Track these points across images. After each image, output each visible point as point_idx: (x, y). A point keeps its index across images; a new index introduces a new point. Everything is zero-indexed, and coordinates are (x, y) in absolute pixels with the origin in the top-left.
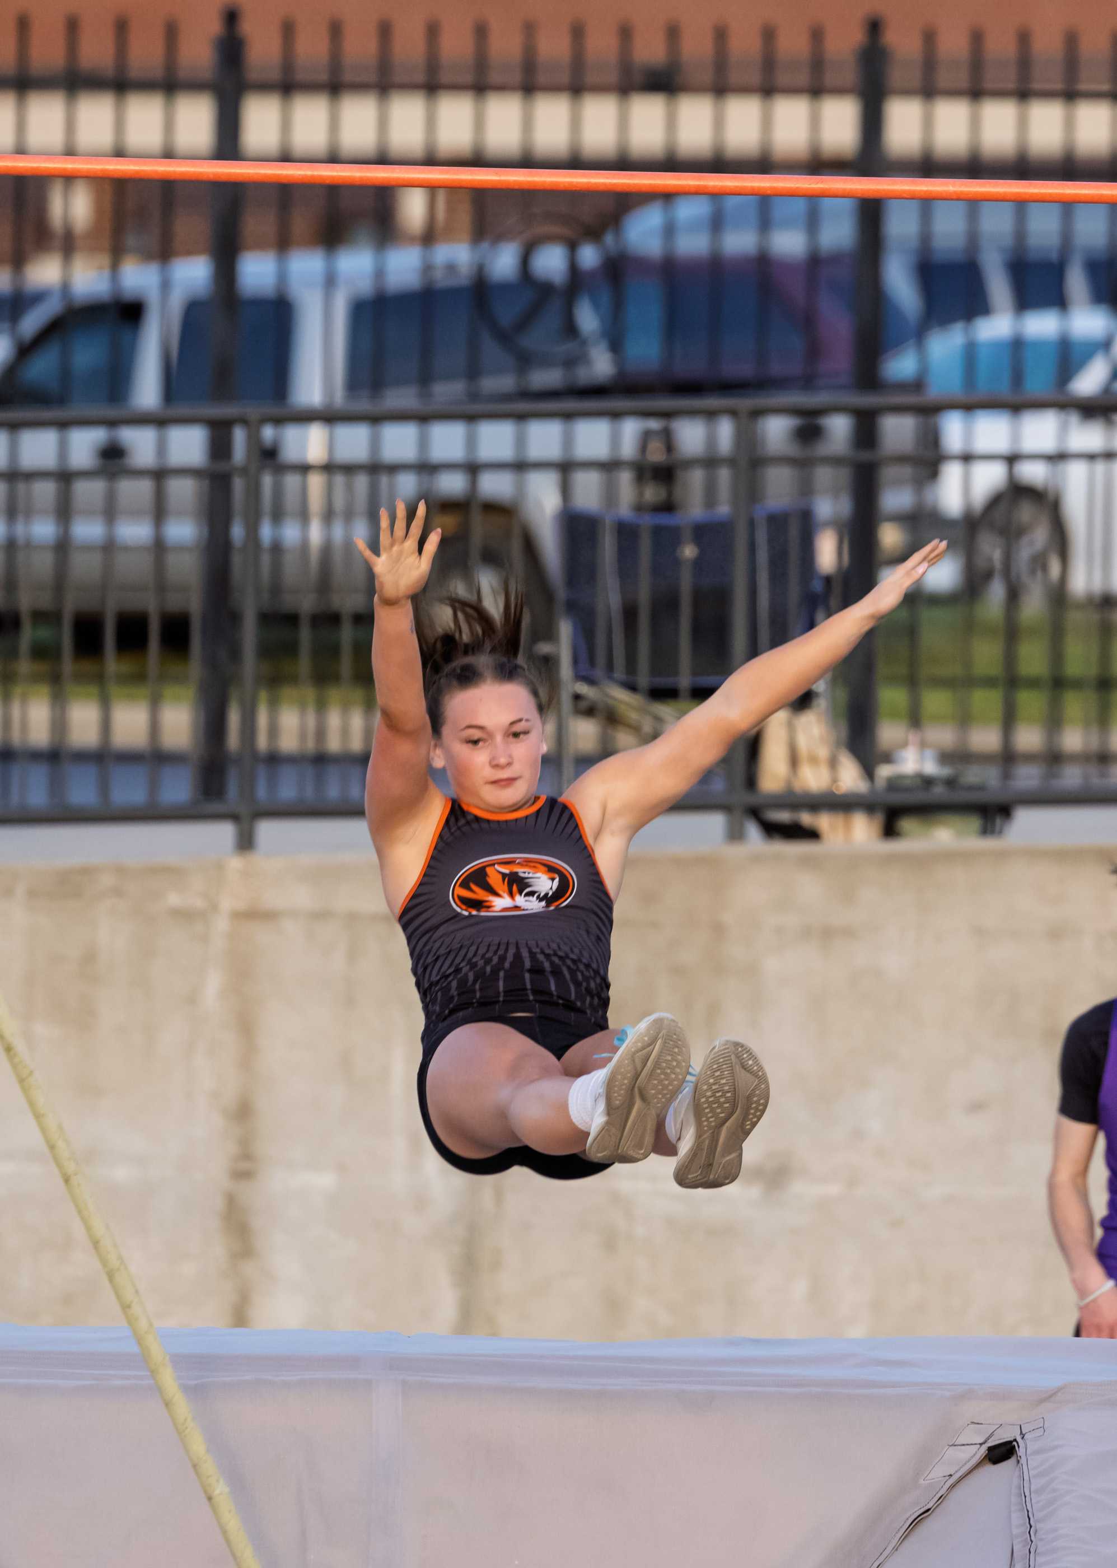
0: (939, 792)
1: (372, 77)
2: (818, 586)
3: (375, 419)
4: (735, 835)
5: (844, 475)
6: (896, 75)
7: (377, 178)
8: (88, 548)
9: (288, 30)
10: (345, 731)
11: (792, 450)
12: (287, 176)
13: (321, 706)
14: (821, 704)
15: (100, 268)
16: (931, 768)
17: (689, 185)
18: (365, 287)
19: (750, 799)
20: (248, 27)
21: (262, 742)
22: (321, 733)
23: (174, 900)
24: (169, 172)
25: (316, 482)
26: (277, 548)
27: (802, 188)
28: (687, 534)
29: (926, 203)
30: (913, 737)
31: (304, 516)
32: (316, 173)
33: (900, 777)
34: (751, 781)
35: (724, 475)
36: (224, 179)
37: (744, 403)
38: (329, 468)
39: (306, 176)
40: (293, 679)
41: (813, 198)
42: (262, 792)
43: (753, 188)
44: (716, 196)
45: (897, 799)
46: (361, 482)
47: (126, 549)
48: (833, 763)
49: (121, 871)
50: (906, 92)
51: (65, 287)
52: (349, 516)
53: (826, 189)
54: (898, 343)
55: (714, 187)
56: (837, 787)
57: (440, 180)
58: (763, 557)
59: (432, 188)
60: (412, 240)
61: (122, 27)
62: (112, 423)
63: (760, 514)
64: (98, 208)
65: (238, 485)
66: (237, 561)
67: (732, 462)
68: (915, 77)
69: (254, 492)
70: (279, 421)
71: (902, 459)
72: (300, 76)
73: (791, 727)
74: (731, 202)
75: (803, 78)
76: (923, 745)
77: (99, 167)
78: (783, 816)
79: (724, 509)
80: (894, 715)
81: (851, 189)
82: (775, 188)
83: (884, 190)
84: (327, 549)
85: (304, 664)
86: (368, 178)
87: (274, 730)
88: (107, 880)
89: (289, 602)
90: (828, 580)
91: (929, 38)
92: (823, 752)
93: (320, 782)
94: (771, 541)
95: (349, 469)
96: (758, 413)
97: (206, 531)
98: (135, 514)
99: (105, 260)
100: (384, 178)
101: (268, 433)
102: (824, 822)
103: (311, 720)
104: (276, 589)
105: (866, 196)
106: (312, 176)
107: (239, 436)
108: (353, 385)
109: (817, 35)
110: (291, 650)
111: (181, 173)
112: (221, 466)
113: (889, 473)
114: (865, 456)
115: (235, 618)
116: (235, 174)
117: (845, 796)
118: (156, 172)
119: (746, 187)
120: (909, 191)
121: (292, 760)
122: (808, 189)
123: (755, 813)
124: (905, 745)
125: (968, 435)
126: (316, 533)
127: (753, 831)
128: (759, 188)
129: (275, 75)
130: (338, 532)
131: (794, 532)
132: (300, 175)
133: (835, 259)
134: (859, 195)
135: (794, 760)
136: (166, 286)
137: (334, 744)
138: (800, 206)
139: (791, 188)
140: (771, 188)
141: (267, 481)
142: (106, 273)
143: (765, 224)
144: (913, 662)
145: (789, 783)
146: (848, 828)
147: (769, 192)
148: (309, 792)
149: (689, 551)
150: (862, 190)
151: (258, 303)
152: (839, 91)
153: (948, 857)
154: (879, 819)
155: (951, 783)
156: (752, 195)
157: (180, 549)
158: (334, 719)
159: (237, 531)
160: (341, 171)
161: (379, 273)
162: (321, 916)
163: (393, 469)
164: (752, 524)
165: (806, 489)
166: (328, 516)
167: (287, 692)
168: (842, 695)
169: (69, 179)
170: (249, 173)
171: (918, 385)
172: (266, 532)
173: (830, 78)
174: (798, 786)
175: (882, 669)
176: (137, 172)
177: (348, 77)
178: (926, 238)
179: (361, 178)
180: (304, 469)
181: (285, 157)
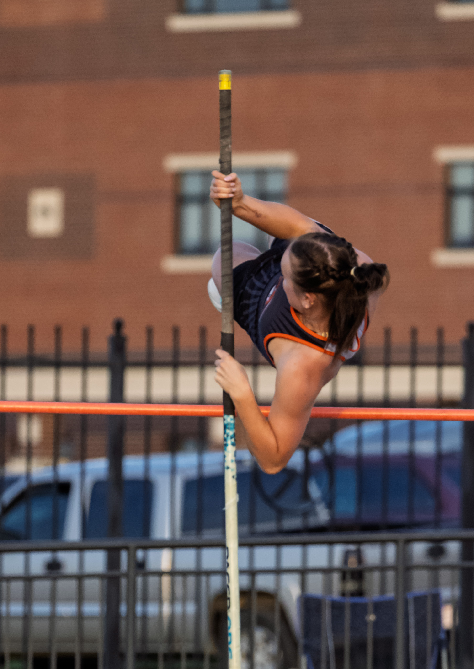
1: (196, 359)
2: (443, 636)
3: (199, 547)
5: (457, 574)
7: (200, 412)
8: (41, 618)
9: (150, 332)
11: (429, 562)
12: (150, 411)
15: (47, 464)
17: (372, 415)
18: (193, 473)
20: (127, 331)
25: (166, 580)
26: (145, 617)
27: (434, 416)
28: (371, 608)
31: (160, 601)
32: (167, 410)
35: (390, 575)
37: (402, 536)
38: (173, 573)
39: (162, 411)
41: (439, 421)
43: (407, 416)
44: (385, 420)
46: (191, 580)
47: (62, 618)
51: (28, 475)
52: (184, 600)
53: (446, 416)
55: (386, 415)
58: (412, 620)
61: (58, 331)
62: (54, 550)
63: (410, 597)
64: (45, 431)
65: (124, 582)
66: (123, 624)
67: (395, 568)
69: (132, 586)
70: (146, 548)
72: (156, 358)
74: (393, 424)
75: (433, 357)
77: (47, 407)
79: (390, 594)
82: (419, 416)
84: (172, 616)
86: (195, 412)
89: (151, 648)
90: (448, 632)
94: (416, 612)
95: (184, 574)
96: (409, 541)
97: (105, 609)
98: (67, 600)
99: (50, 461)
100: (204, 412)
101: (140, 554)
104: (144, 640)
106: (165, 412)
107: (124, 555)
108: (185, 528)
109: (440, 333)
111: (92, 410)
112: (114, 573)
114: (468, 564)
115: (122, 656)
116: (122, 411)
118: (79, 410)
119: (404, 415)
122: (436, 416)
126: (166, 609)
128: (411, 416)
129: (143, 358)
130: (178, 608)
131: (429, 605)
132: (158, 411)
133: (451, 455)
136: (83, 473)
138: (432, 426)
140: (417, 416)
141: (139, 580)
142: (50, 467)
143: (412, 438)
147: (415, 418)
149: (372, 618)
151: (134, 482)
152: (452, 364)
156: (407, 420)
157: (92, 618)
159: (123, 609)
160: (180, 408)
161: (200, 466)
163: (209, 573)
164: (406, 602)
165: (436, 583)
166: (173, 600)
169: (30, 414)
170: (129, 410)
172: (139, 609)
173: (447, 357)
177: (182, 359)
179: (192, 413)
180: (160, 574)
181: (149, 401)
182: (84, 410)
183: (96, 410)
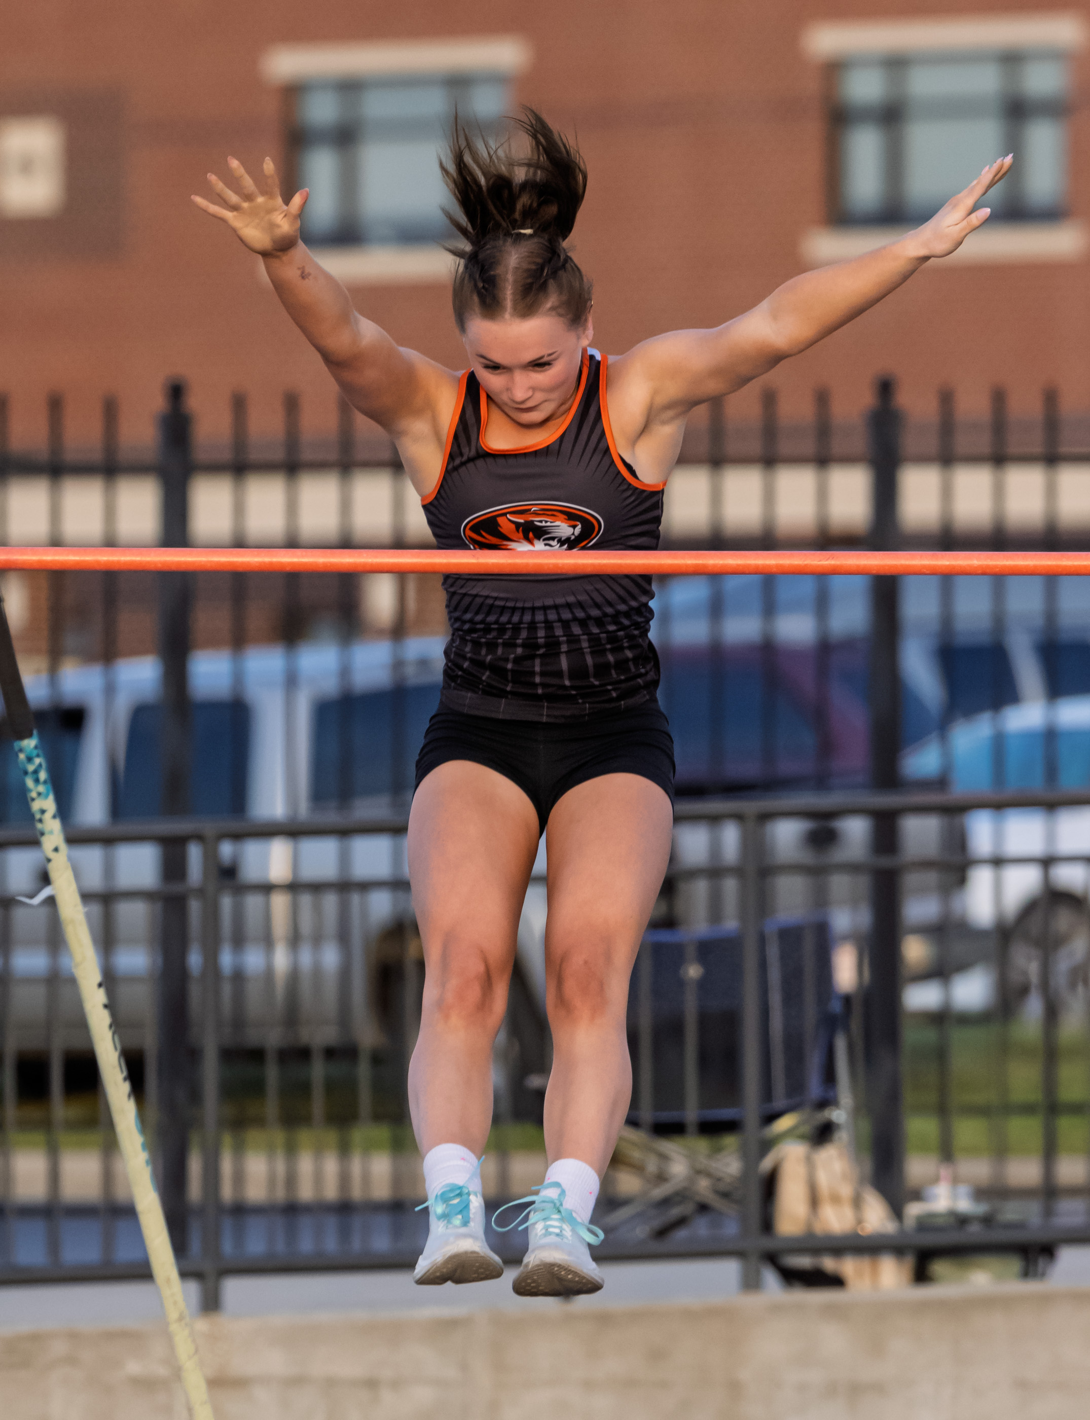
0: (975, 1231)
1: (333, 456)
2: (836, 1007)
3: (344, 833)
4: (751, 1283)
5: (863, 883)
6: (910, 442)
7: (342, 564)
8: (30, 980)
9: (239, 404)
10: (318, 1178)
11: (806, 857)
12: (243, 563)
13: (291, 1150)
14: (843, 1136)
16: (965, 1205)
17: (687, 565)
18: (330, 686)
19: (767, 1243)
20: (195, 402)
21: (227, 1192)
22: (291, 1180)
23: (134, 1367)
24: (113, 562)
25: (280, 903)
26: (239, 977)
27: (811, 565)
28: (691, 952)
29: (947, 578)
30: (945, 1171)
31: (268, 942)
32: (275, 560)
33: (932, 1215)
34: (767, 1224)
35: (730, 885)
36: (174, 568)
37: (751, 806)
38: (294, 887)
39: (264, 563)
40: (260, 1122)
41: (822, 576)
42: (227, 1247)
43: (757, 566)
44: (715, 576)
45: (930, 1240)
46: (330, 901)
48: (857, 1202)
49: (74, 1336)
50: (923, 459)
52: (317, 940)
53: (838, 566)
54: (918, 738)
55: (714, 565)
56: (862, 1229)
57: (412, 564)
58: (775, 975)
59: (401, 574)
60: (380, 633)
61: (55, 405)
63: (771, 927)
64: (33, 605)
65: (195, 907)
66: (195, 993)
67: (738, 871)
68: (931, 444)
69: (212, 915)
70: (238, 837)
71: (926, 865)
72: (254, 456)
73: (810, 1163)
74: (731, 584)
75: (808, 446)
76: (955, 1181)
77: (35, 558)
78: (803, 1262)
79: (731, 924)
80: (924, 1148)
81: (865, 565)
82: (781, 565)
83: (902, 565)
84: (294, 976)
85: (271, 1106)
86: (332, 564)
87: (239, 1178)
88: (59, 1348)
89: (252, 1037)
90: (847, 999)
91: (946, 398)
92: (846, 1190)
93: (291, 1234)
94: (783, 958)
95: (317, 888)
96: (766, 817)
97: (160, 961)
99: (44, 663)
100: (349, 564)
101: (226, 849)
102: (848, 1267)
103: (281, 1167)
104: (239, 1022)
105: (882, 572)
106: (271, 563)
107: (195, 854)
108: (318, 795)
109: (822, 398)
110: (256, 1088)
111: (125, 563)
112: (176, 888)
113: (911, 880)
114: (885, 862)
115: (194, 1055)
116: (185, 563)
117: (870, 1238)
118: (98, 562)
119: (750, 565)
120: (929, 566)
121: (259, 1210)
122: (818, 566)
123: (772, 1259)
124: (936, 1180)
125: (998, 836)
126: (281, 960)
127: (770, 1278)
128: (764, 566)
129: (226, 455)
130: (306, 958)
131: (809, 945)
132: (257, 562)
133: (848, 644)
134: (874, 572)
135: (814, 1201)
136: (110, 690)
137: (306, 1193)
138: (808, 587)
139: (799, 566)
140: (777, 566)
141: (226, 902)
142: (48, 677)
143: (769, 608)
144: (943, 1090)
145: (809, 1225)
146: (875, 1273)
147: (774, 570)
148: (280, 1247)
149: (693, 971)
150: (877, 566)
151: (213, 707)
152: (848, 460)
153: (986, 1303)
154: (909, 1262)
155: (987, 1220)
156: (756, 574)
157: (132, 979)
158: (305, 1164)
159: (195, 960)
160: (303, 557)
161: (345, 671)
162: (296, 1382)
163: (365, 886)
164: (762, 940)
165: (821, 900)
166: (295, 940)
167: (253, 1135)
168: (866, 1126)
170: (201, 562)
171: (941, 782)
172: (226, 959)
173: (838, 446)
174: (819, 1229)
175: (909, 1097)
176: (78, 562)
177: (307, 455)
178: (947, 620)
179: (325, 564)
180: (267, 888)
181: (239, 543)
182: (108, 561)
183: (132, 562)
